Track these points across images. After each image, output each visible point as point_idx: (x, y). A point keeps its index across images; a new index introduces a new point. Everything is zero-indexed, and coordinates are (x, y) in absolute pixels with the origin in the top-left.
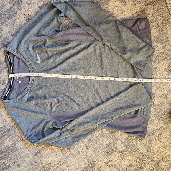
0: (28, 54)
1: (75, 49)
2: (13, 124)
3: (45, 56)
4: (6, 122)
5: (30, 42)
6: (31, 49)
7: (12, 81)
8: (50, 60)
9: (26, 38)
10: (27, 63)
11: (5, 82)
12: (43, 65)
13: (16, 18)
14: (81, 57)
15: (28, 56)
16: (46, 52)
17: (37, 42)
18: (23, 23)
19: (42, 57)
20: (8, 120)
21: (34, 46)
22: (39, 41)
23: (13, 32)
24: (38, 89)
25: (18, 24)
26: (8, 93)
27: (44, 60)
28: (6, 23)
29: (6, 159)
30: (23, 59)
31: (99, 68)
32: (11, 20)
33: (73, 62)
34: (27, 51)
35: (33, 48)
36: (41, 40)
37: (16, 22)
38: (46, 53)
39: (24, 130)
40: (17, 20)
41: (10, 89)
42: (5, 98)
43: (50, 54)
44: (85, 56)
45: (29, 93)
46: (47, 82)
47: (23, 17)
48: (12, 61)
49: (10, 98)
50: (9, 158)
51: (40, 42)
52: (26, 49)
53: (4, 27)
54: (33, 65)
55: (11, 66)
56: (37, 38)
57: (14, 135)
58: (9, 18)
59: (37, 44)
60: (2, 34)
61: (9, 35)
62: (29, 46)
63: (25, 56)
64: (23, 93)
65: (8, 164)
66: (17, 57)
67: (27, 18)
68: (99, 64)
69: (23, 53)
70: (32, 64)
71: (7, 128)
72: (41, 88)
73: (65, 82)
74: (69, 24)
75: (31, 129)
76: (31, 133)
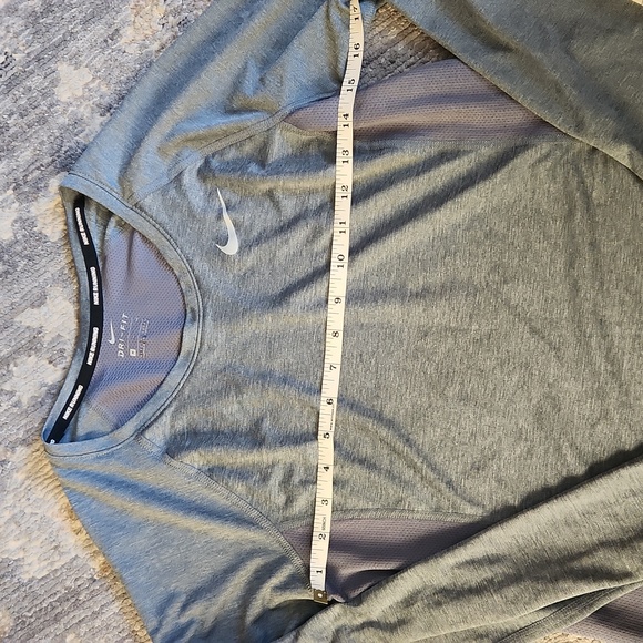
0: (174, 207)
1: (424, 178)
2: (96, 564)
3: (264, 219)
4: (61, 554)
5: (189, 144)
6: (190, 179)
7: (93, 349)
8: (287, 241)
9: (167, 121)
10: (171, 255)
11: (62, 351)
12: (249, 264)
13: (124, 22)
14: (456, 227)
15: (177, 215)
16: (270, 194)
17: (223, 144)
18: (156, 46)
19: (247, 223)
20: (74, 543)
21: (207, 162)
22: (233, 139)
23: (107, 92)
24: (222, 393)
25: (133, 50)
26: (72, 405)
27: (258, 241)
28: (72, 47)
30: (151, 233)
32: (99, 30)
33: (412, 253)
34: (173, 192)
35: (205, 172)
36: (245, 135)
37: (121, 42)
38: (267, 204)
39: (149, 604)
40: (128, 33)
41: (80, 388)
42: (60, 431)
43: (289, 208)
44: (475, 220)
45: (177, 410)
46: (270, 357)
47: (158, 13)
48: (96, 241)
49: (81, 432)
51: (239, 145)
52: (165, 181)
53: (63, 69)
54: (201, 265)
55: (93, 270)
56: (223, 123)
57: (98, 623)
58: (86, 22)
59: (221, 152)
60: (51, 106)
61: (84, 111)
62: (183, 164)
63: (163, 217)
64: (148, 411)
66: (122, 225)
67: (178, 19)
69: (152, 203)
70: (197, 259)
71: (68, 583)
72: (237, 386)
73: (364, 357)
74: (395, 43)
75: (183, 598)
76: (184, 620)
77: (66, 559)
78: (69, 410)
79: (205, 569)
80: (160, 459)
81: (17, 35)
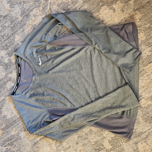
0: (32, 57)
1: (69, 53)
2: (19, 116)
3: (45, 59)
4: (13, 114)
5: (34, 47)
6: (34, 53)
7: (19, 80)
8: (49, 63)
9: (31, 44)
10: (31, 65)
11: (14, 81)
12: (43, 66)
13: (25, 28)
14: (74, 60)
15: (32, 59)
16: (46, 55)
17: (39, 47)
18: (30, 32)
19: (43, 60)
20: (15, 112)
21: (37, 50)
22: (41, 46)
23: (22, 39)
24: (38, 87)
25: (26, 33)
26: (15, 89)
27: (44, 63)
28: (17, 32)
29: (12, 146)
30: (28, 61)
31: (89, 70)
32: (21, 29)
33: (68, 64)
34: (32, 55)
35: (37, 52)
37: (25, 31)
38: (46, 57)
39: (26, 122)
40: (26, 30)
41: (17, 87)
42: (13, 94)
43: (49, 57)
44: (77, 59)
45: (31, 90)
46: (46, 81)
47: (30, 27)
48: (20, 63)
49: (16, 94)
50: (14, 146)
51: (42, 47)
52: (30, 53)
53: (16, 36)
54: (36, 67)
55: (19, 67)
56: (39, 44)
57: (18, 126)
58: (19, 28)
59: (39, 49)
60: (14, 41)
61: (19, 42)
62: (33, 51)
63: (30, 59)
64: (27, 90)
65: (13, 150)
66: (24, 60)
67: (33, 28)
68: (90, 66)
69: (28, 57)
70: (35, 66)
71: (14, 119)
72: (41, 86)
73: (60, 81)
74: (65, 31)
75: (32, 121)
76: (31, 125)
77: (14, 115)
78: (15, 90)
79: (35, 116)
80: (28, 98)
81: (9, 30)
